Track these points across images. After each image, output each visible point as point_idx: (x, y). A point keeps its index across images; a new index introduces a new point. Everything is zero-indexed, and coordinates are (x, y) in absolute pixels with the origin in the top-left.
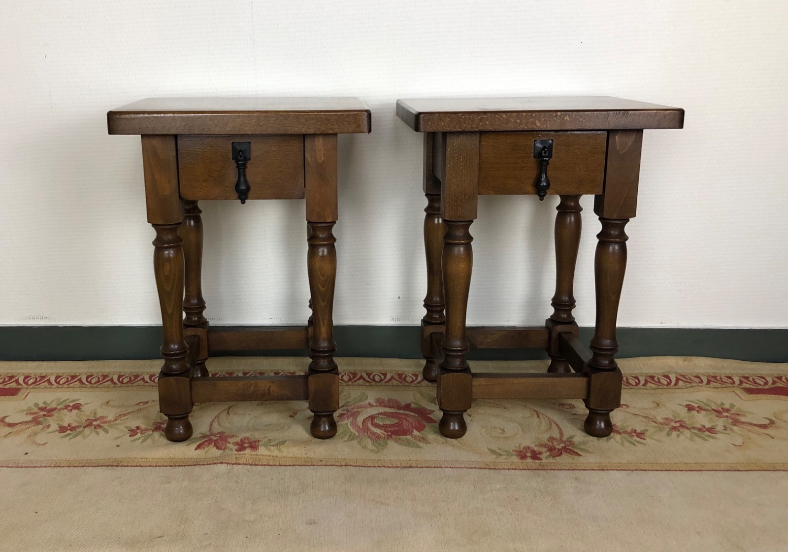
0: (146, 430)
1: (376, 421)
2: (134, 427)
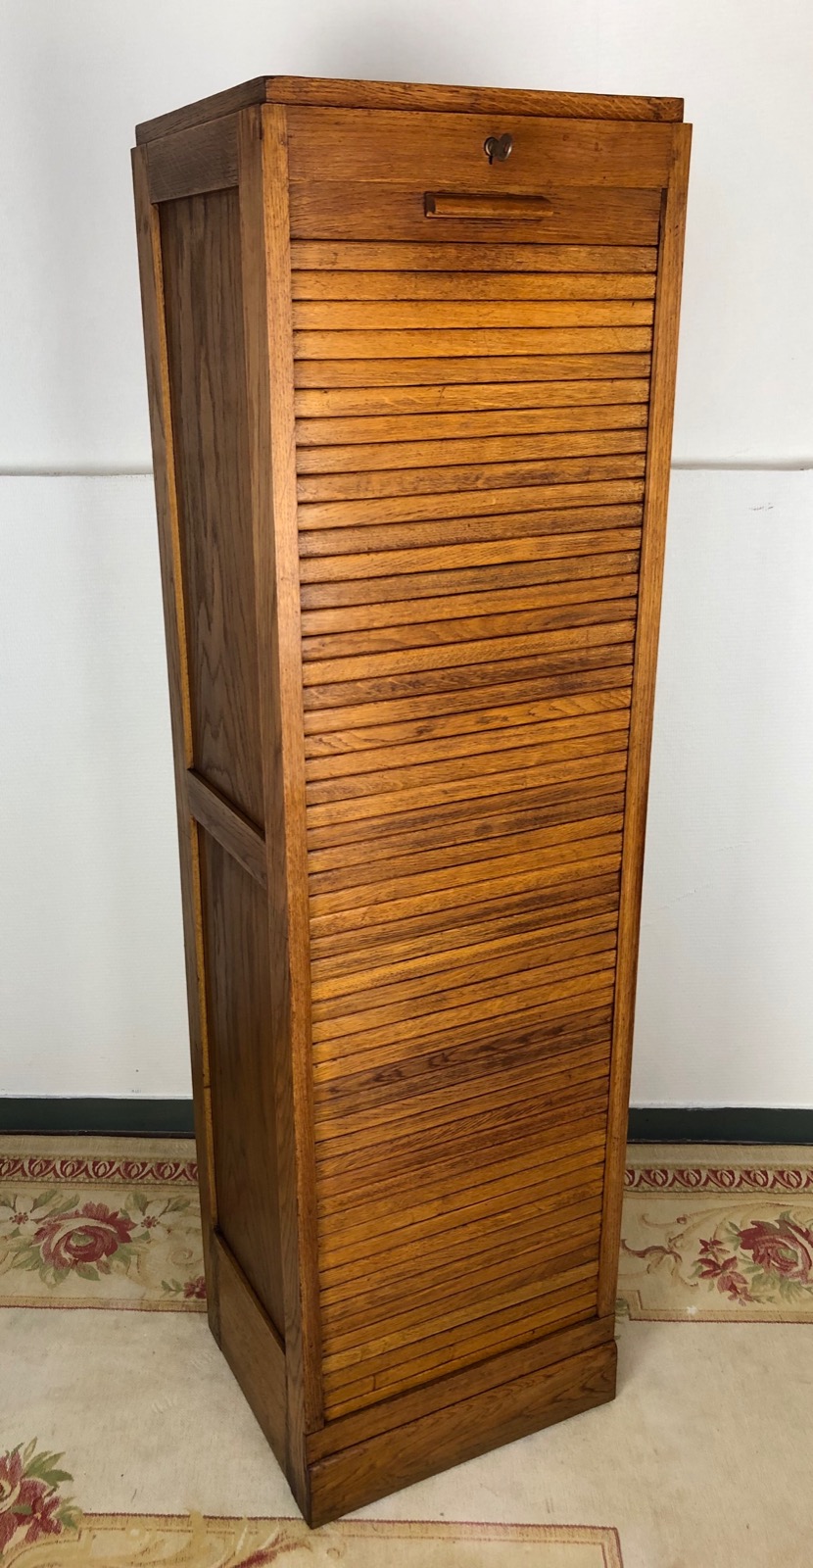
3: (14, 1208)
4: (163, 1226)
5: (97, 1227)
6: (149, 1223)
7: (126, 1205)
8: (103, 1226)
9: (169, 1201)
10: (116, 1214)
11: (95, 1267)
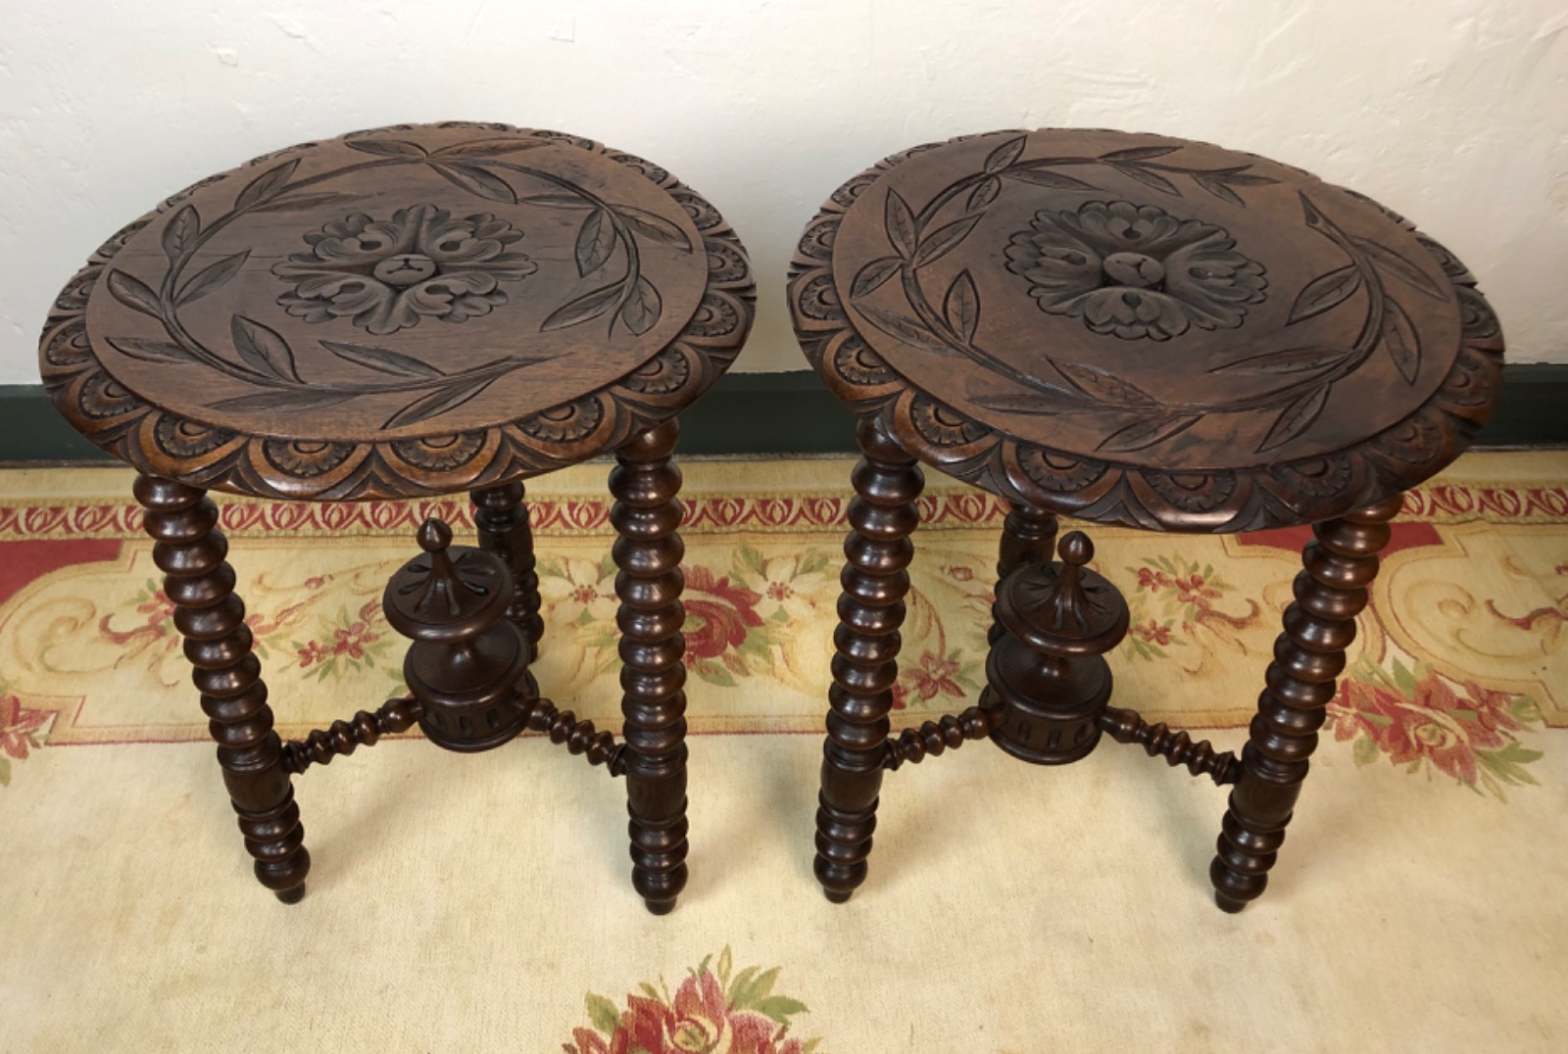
3: (570, 579)
4: (804, 597)
5: (704, 603)
6: (779, 592)
7: (735, 567)
8: (712, 599)
9: (797, 558)
10: (724, 582)
11: (723, 665)
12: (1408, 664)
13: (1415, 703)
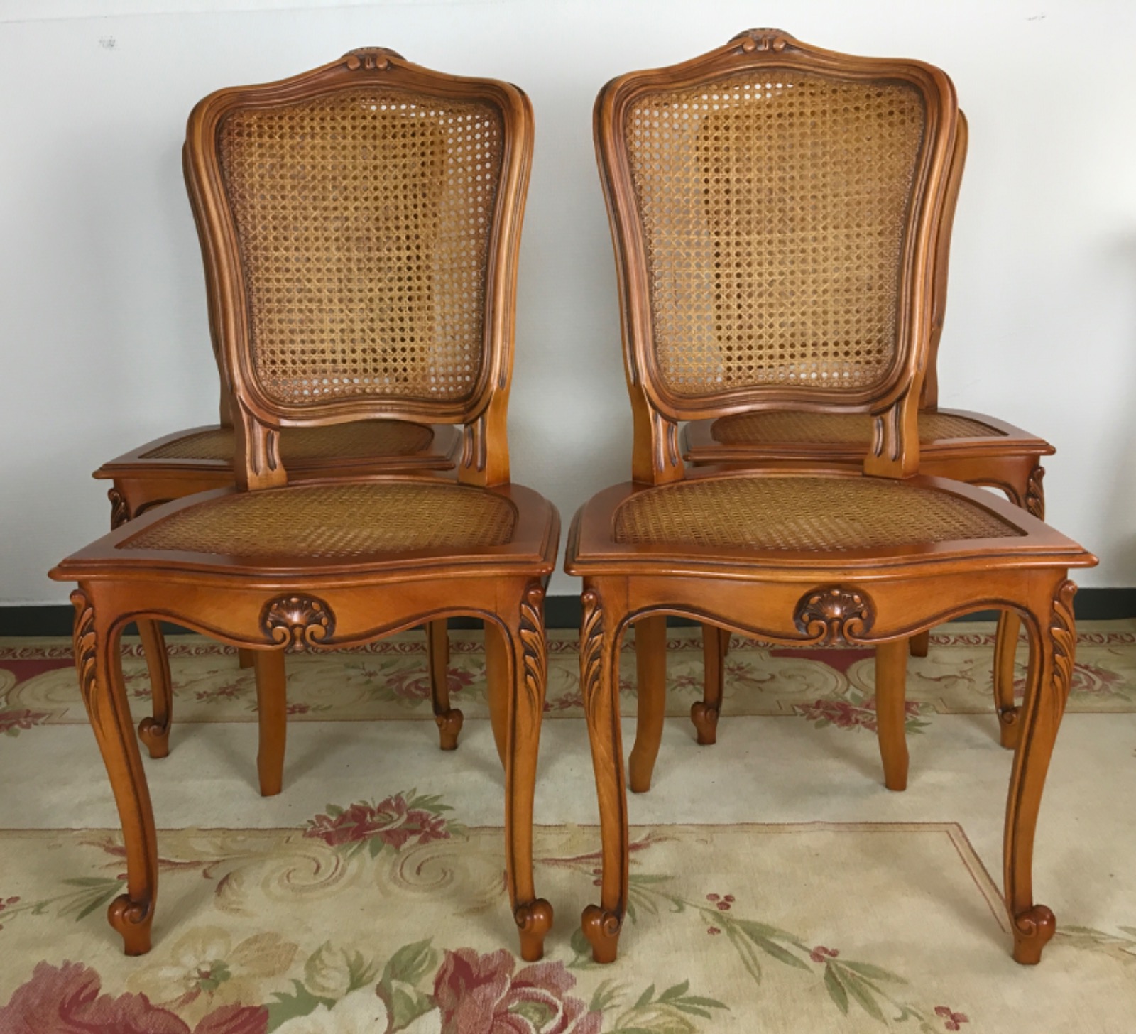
0: (212, 694)
1: (420, 685)
2: (201, 691)
3: (364, 669)
12: (861, 694)
13: (861, 706)
